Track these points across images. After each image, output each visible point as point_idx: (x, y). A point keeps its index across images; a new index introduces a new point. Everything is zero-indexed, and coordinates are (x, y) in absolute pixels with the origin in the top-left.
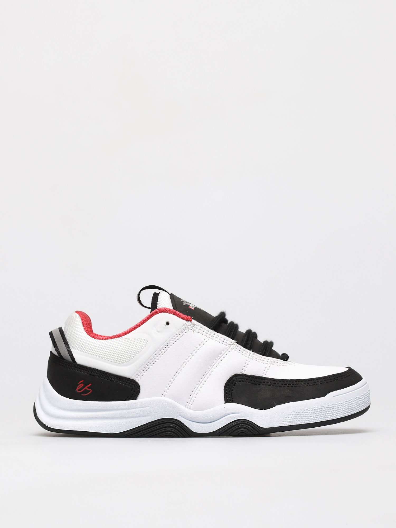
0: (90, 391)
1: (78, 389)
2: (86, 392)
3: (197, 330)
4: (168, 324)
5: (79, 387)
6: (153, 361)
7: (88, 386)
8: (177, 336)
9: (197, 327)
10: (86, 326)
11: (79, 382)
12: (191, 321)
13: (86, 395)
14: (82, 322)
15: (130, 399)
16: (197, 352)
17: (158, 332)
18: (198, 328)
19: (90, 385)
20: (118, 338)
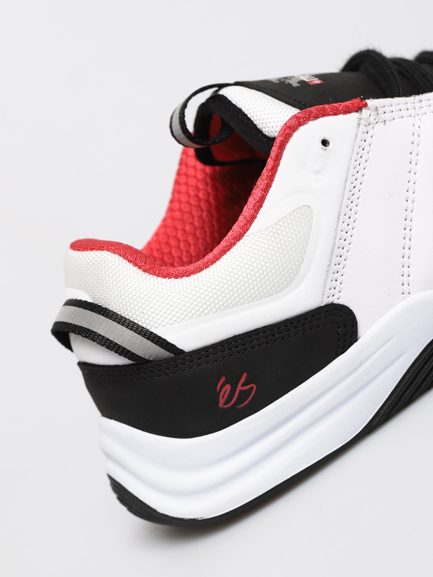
0: (253, 387)
1: (222, 401)
2: (244, 395)
3: (388, 116)
4: (325, 143)
5: (223, 398)
6: (345, 240)
7: (242, 381)
8: (360, 155)
9: (384, 109)
10: (143, 264)
11: (217, 385)
12: (366, 105)
13: (247, 402)
14: (130, 261)
15: (344, 348)
16: (417, 161)
17: (317, 173)
18: (387, 109)
19: (245, 375)
20: (239, 244)
